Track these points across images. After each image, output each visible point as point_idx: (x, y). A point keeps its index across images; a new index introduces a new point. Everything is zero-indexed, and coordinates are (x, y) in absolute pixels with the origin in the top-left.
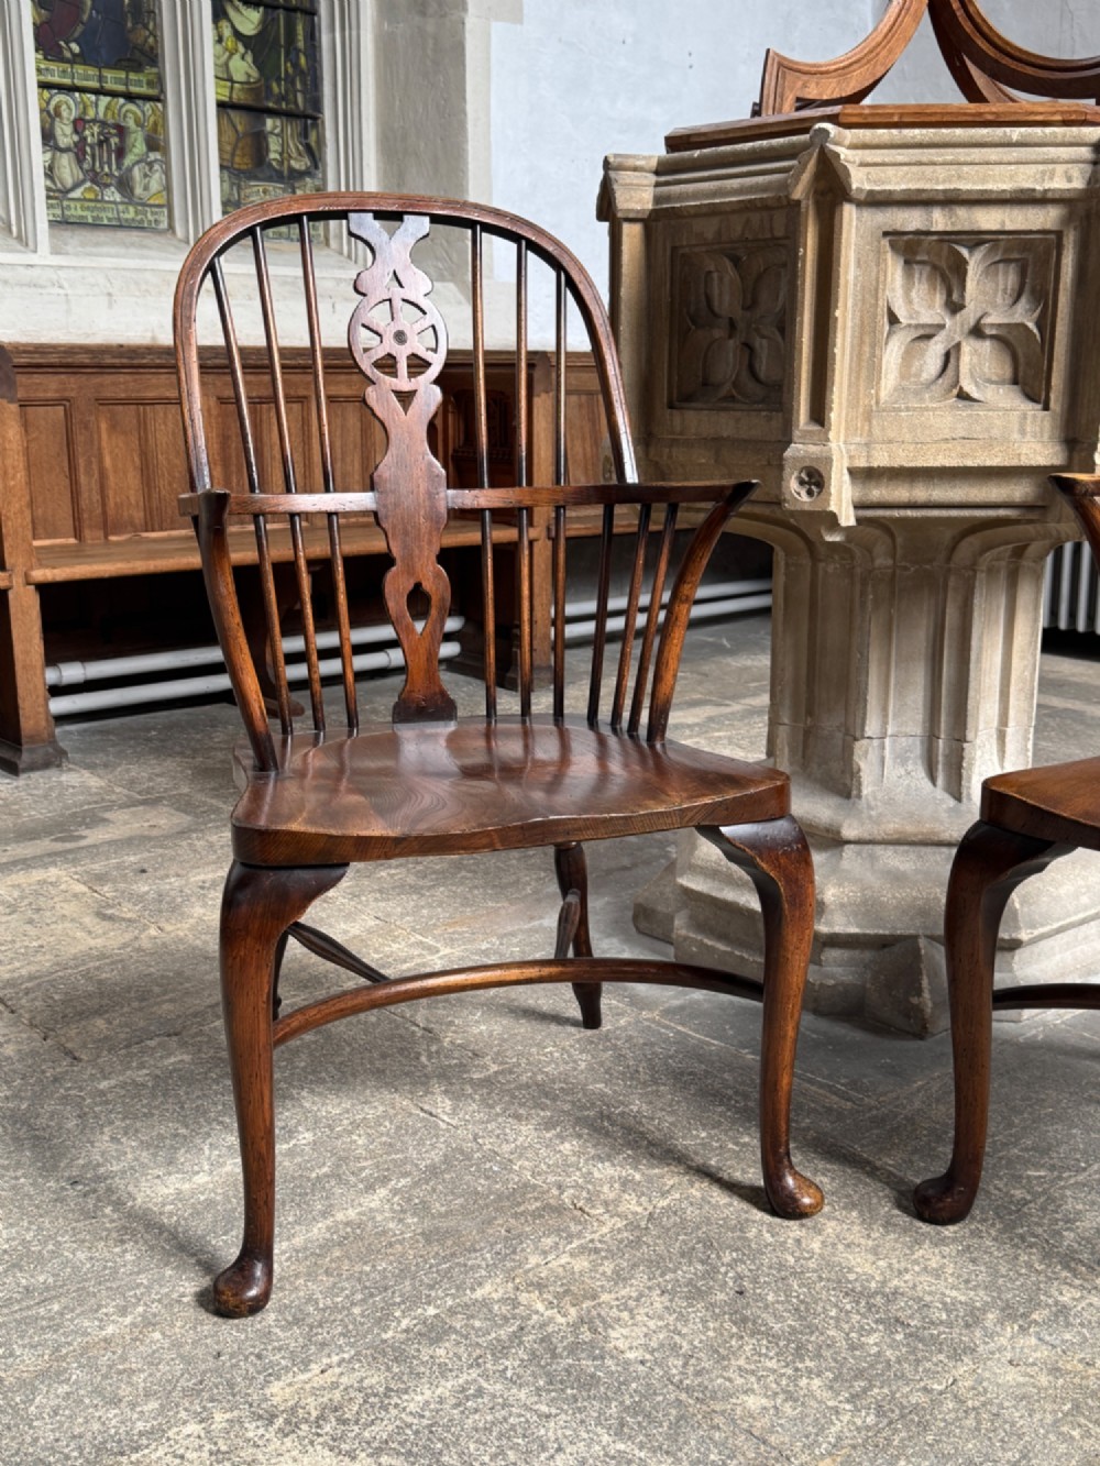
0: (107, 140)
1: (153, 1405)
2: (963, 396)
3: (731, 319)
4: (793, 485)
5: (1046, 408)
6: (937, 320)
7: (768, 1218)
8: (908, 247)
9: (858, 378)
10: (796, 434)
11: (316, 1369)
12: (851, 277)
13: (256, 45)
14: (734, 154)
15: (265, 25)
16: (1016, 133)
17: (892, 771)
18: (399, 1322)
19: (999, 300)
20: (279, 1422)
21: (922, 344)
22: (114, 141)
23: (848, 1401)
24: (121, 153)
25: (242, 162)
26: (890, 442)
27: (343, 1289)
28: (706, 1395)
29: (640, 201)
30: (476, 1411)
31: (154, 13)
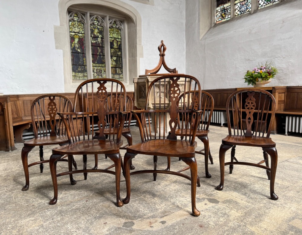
3: (144, 91)
5: (167, 98)
6: (158, 91)
13: (116, 61)
14: (143, 78)
15: (117, 59)
17: (161, 131)
19: (163, 90)
22: (100, 71)
24: (101, 73)
25: (114, 73)
29: (136, 81)
31: (105, 58)
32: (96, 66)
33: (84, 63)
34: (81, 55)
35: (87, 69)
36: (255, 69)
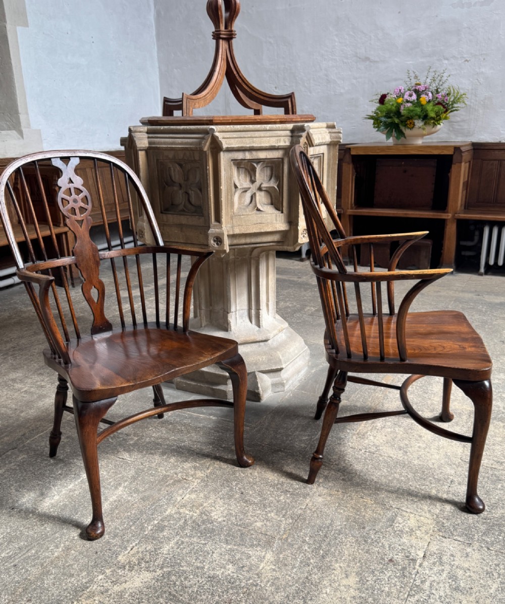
1: (85, 573)
2: (258, 210)
3: (180, 184)
4: (212, 242)
5: (282, 212)
6: (248, 186)
7: (240, 469)
8: (238, 164)
9: (228, 206)
10: (211, 225)
11: (129, 549)
12: (223, 175)
14: (177, 130)
16: (268, 127)
17: (239, 321)
18: (148, 528)
19: (266, 179)
20: (127, 567)
21: (244, 193)
23: (283, 517)
26: (239, 225)
27: (125, 522)
28: (246, 526)
29: (144, 144)
30: (184, 548)
36: (400, 90)
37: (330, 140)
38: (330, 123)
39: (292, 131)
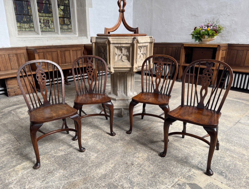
0: (47, 22)
1: (50, 150)
2: (123, 61)
3: (103, 53)
4: (108, 69)
5: (130, 62)
6: (120, 54)
8: (117, 48)
9: (113, 59)
10: (108, 64)
12: (112, 50)
13: (63, 10)
14: (102, 38)
15: (64, 8)
16: (126, 37)
17: (121, 93)
19: (126, 52)
20: (60, 150)
21: (119, 56)
22: (48, 22)
23: (106, 147)
24: (48, 23)
25: (62, 23)
26: (116, 65)
28: (95, 147)
29: (94, 41)
31: (51, 7)
32: (42, 16)
33: (28, 12)
34: (24, 3)
35: (33, 19)
36: (202, 26)
37: (150, 41)
38: (151, 36)
39: (133, 39)
